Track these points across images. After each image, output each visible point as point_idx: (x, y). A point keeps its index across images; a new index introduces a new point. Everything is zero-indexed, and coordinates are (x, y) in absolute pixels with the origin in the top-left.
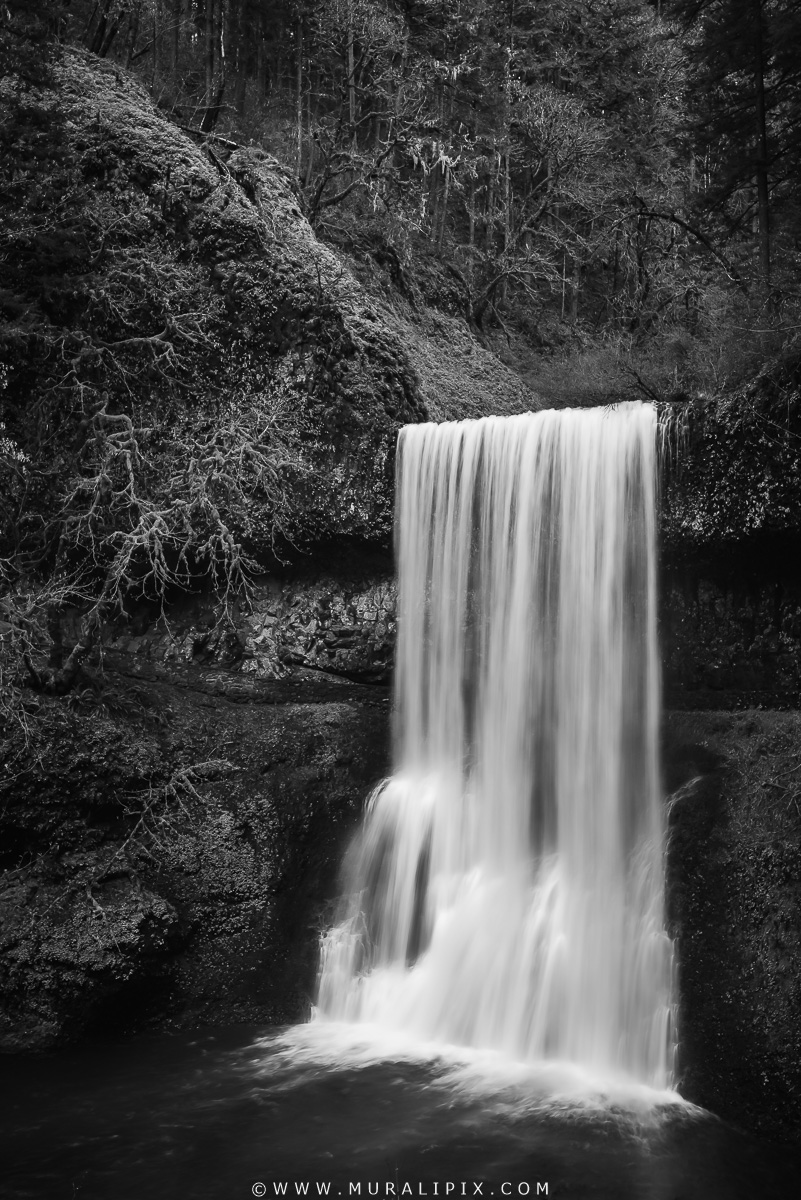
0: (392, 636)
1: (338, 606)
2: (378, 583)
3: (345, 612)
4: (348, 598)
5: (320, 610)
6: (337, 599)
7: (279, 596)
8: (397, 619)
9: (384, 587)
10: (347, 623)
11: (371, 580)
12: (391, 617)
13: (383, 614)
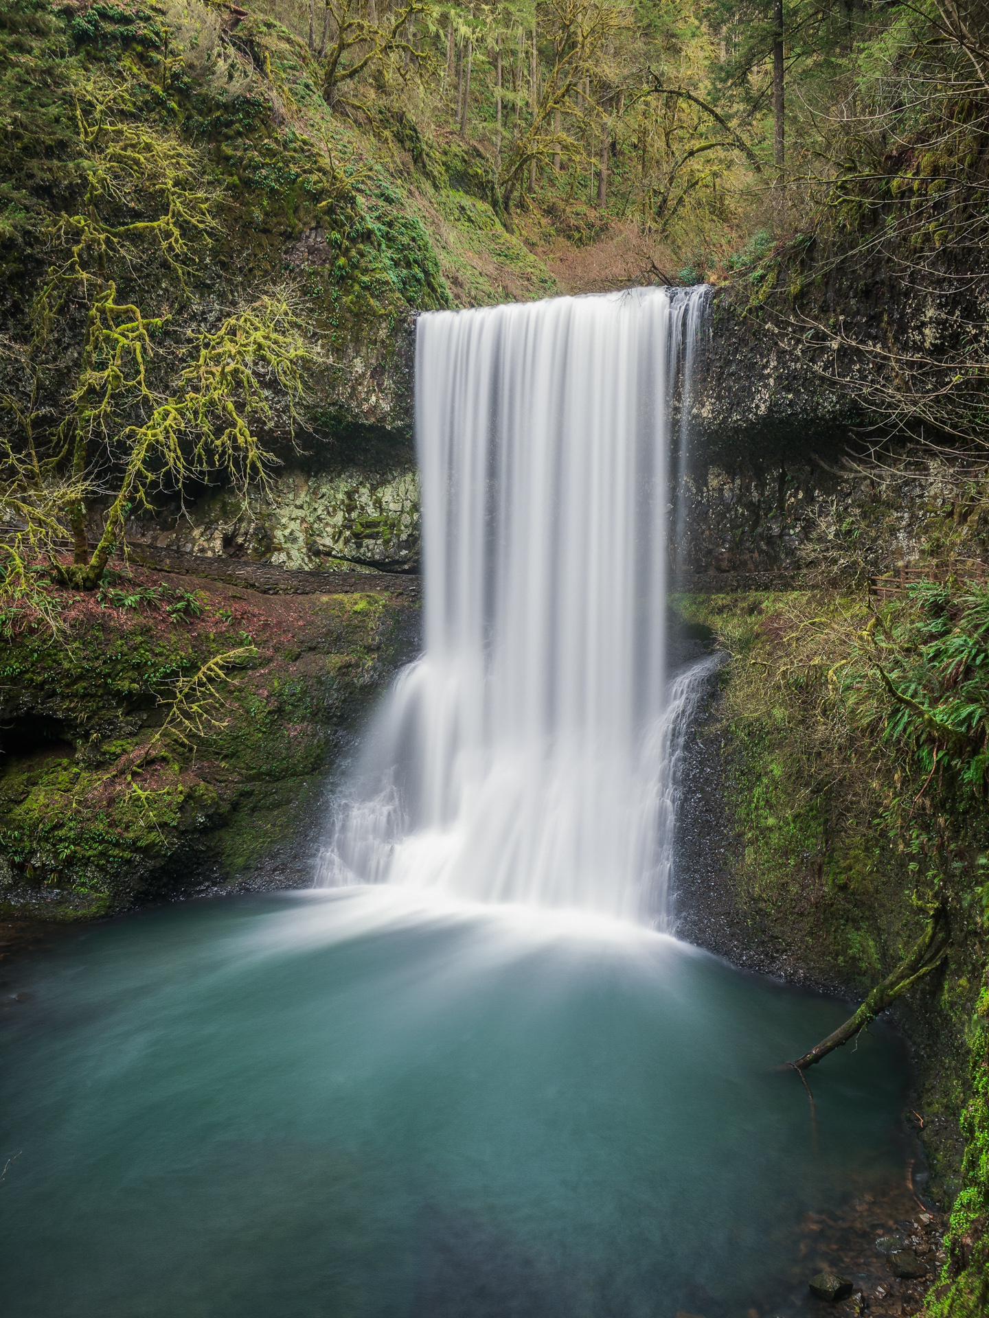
0: (416, 526)
1: (363, 497)
3: (371, 503)
4: (373, 489)
5: (346, 501)
6: (362, 490)
7: (306, 488)
8: (422, 509)
9: (408, 478)
10: (373, 514)
11: (396, 471)
12: (416, 507)
13: (409, 505)
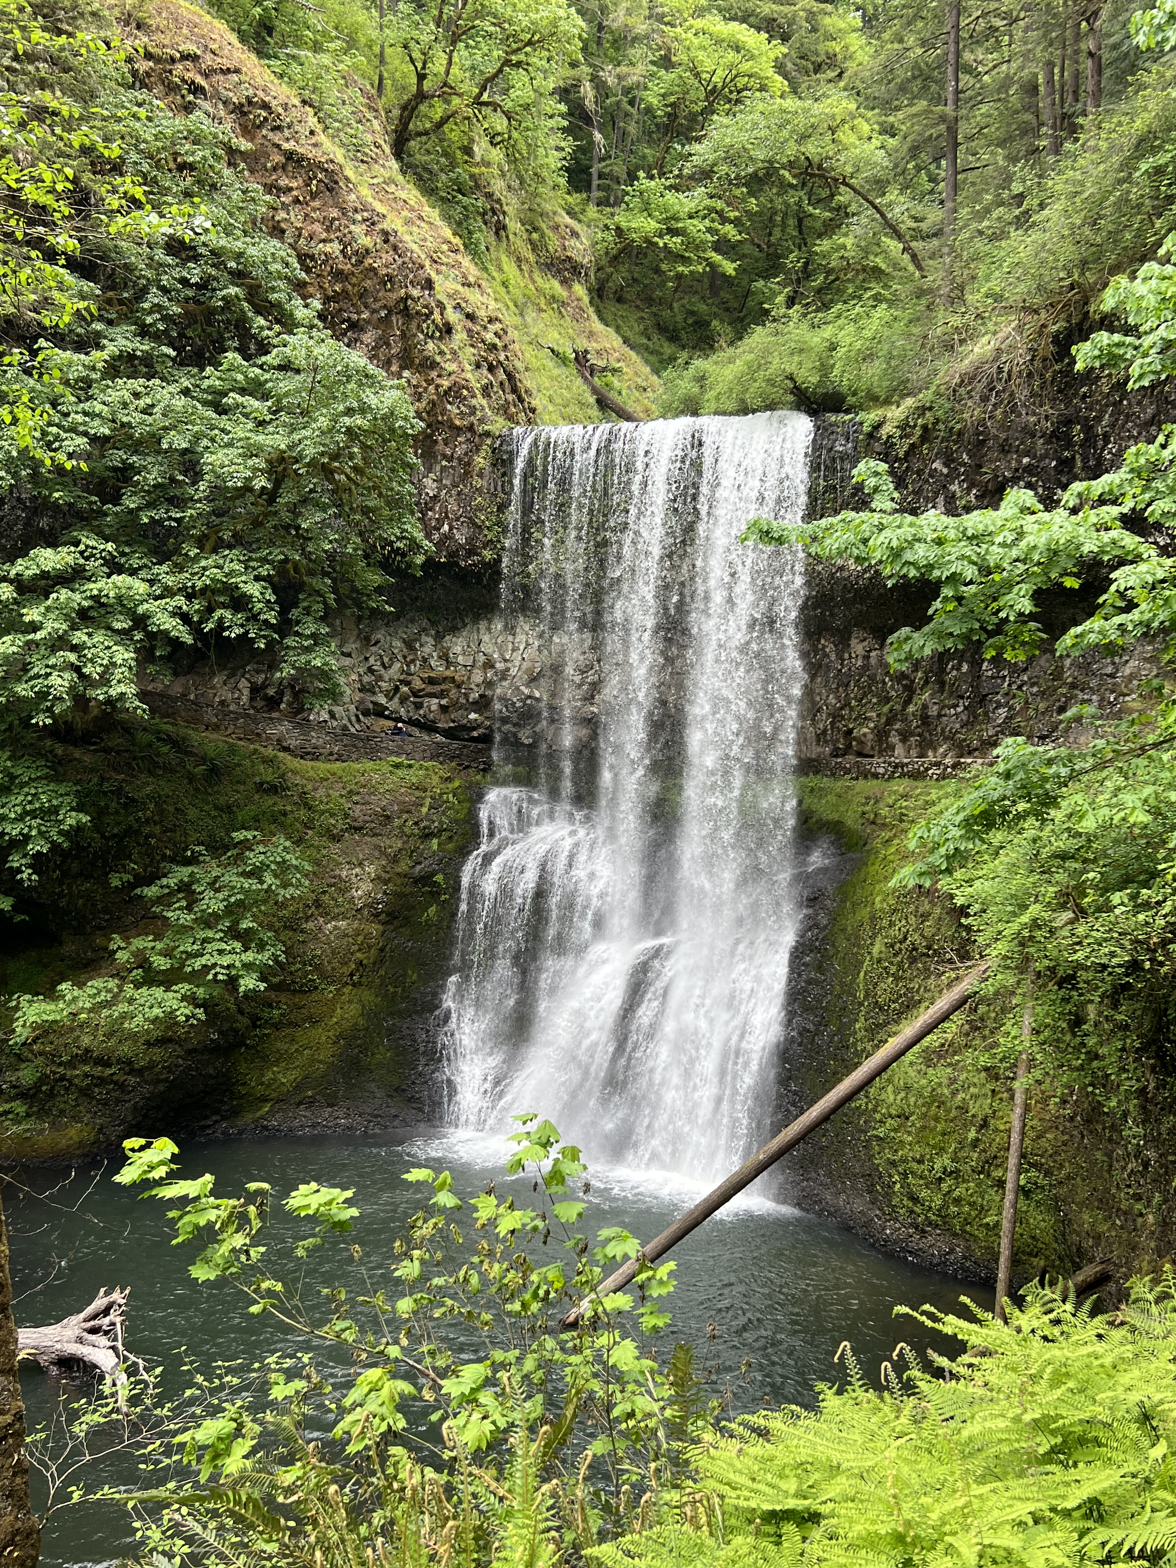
0: (490, 685)
1: (427, 647)
2: (476, 619)
3: (435, 654)
4: (439, 638)
6: (424, 638)
7: (355, 633)
8: (497, 665)
9: (483, 625)
10: (439, 668)
11: (467, 617)
12: (490, 662)
13: (482, 658)
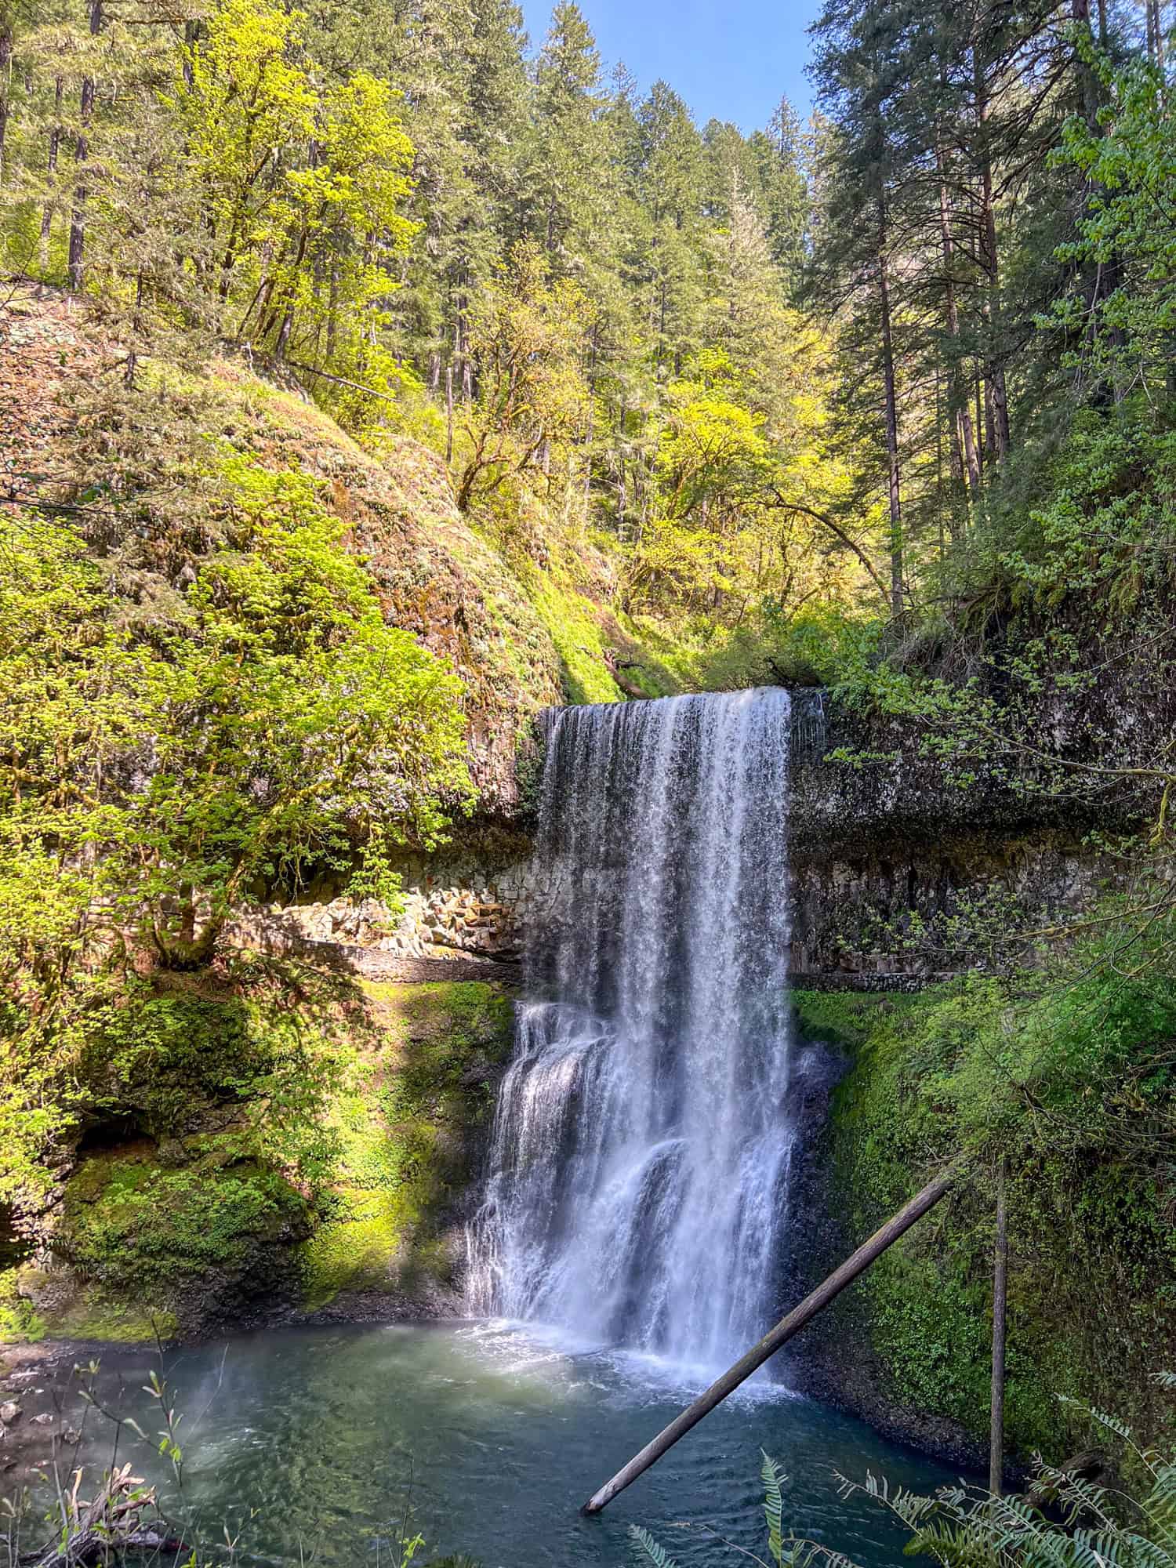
1: (479, 884)
2: (519, 861)
3: (486, 890)
4: (489, 876)
7: (420, 875)
8: (537, 898)
9: (525, 866)
10: (488, 901)
11: (512, 859)
12: (531, 896)
13: (524, 893)
